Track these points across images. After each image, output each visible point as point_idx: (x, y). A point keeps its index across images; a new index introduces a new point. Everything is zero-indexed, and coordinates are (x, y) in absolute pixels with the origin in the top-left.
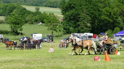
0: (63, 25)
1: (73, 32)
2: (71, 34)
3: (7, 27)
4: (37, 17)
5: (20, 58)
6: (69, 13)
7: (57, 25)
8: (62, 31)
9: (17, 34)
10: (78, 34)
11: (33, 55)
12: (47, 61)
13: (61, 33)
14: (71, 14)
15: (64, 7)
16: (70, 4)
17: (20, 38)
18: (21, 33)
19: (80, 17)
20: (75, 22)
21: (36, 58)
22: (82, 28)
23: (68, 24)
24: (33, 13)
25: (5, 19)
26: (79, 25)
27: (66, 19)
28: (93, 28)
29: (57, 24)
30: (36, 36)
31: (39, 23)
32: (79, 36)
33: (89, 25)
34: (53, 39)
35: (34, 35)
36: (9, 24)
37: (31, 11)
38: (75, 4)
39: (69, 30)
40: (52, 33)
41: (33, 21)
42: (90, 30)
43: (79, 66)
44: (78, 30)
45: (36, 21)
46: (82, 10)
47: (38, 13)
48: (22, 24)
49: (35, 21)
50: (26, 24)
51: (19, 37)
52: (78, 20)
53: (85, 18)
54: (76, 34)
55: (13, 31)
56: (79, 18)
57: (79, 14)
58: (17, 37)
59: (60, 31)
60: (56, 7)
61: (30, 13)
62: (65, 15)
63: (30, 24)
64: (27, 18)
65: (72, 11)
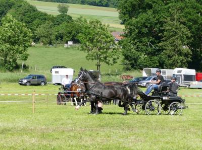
0: (124, 47)
1: (146, 66)
2: (142, 69)
4: (62, 29)
5: (24, 125)
6: (137, 20)
7: (108, 49)
11: (54, 117)
12: (88, 133)
13: (119, 67)
14: (143, 21)
15: (126, 5)
17: (22, 77)
18: (24, 66)
21: (62, 124)
22: (169, 57)
24: (52, 19)
28: (195, 56)
30: (60, 74)
31: (67, 43)
33: (185, 48)
35: (54, 70)
39: (136, 60)
40: (98, 66)
41: (53, 37)
42: (187, 62)
43: (169, 146)
44: (159, 62)
45: (60, 38)
49: (57, 39)
51: (20, 74)
53: (176, 33)
55: (6, 62)
56: (162, 31)
57: (162, 24)
58: (15, 75)
60: (107, 6)
61: (45, 19)
62: (129, 24)
63: (45, 44)
64: (38, 29)
65: (144, 14)
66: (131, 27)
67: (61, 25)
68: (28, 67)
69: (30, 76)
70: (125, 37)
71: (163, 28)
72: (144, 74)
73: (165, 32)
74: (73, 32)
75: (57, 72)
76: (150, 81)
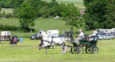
0: (86, 18)
1: (97, 28)
2: (95, 30)
3: (16, 22)
4: (53, 9)
6: (92, 4)
8: (83, 26)
10: (104, 31)
18: (33, 29)
19: (106, 9)
20: (100, 15)
22: (109, 22)
23: (92, 17)
24: (48, 4)
25: (13, 12)
26: (105, 19)
27: (89, 11)
29: (78, 18)
30: (51, 33)
31: (56, 17)
32: (105, 32)
34: (72, 37)
35: (48, 31)
36: (18, 18)
37: (46, 2)
39: (92, 25)
40: (72, 28)
41: (48, 14)
44: (104, 25)
45: (52, 14)
47: (54, 4)
48: (34, 18)
49: (50, 15)
50: (39, 18)
51: (31, 34)
52: (105, 12)
53: (113, 10)
54: (101, 30)
55: (23, 27)
57: (105, 5)
58: (28, 34)
59: (81, 26)
61: (44, 5)
63: (44, 18)
64: (40, 10)
66: (89, 8)
67: (52, 8)
68: (35, 30)
69: (36, 34)
70: (86, 13)
71: (106, 8)
72: (96, 32)
73: (107, 10)
74: (59, 11)
75: (50, 32)
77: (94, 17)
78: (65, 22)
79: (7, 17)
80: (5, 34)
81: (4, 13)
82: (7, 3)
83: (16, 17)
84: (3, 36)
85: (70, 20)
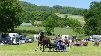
0: (85, 28)
1: (92, 34)
2: (90, 35)
4: (66, 22)
6: (89, 20)
7: (80, 29)
8: (84, 33)
9: (51, 34)
10: (96, 36)
13: (83, 35)
14: (91, 20)
15: (86, 15)
16: (91, 13)
17: (52, 37)
18: (53, 34)
20: (94, 27)
22: (99, 31)
23: (89, 28)
24: (63, 19)
25: (42, 23)
26: (97, 29)
31: (67, 27)
32: (96, 37)
35: (62, 35)
37: (61, 17)
38: (94, 13)
39: (89, 32)
40: (76, 34)
41: (63, 25)
44: (96, 33)
45: (65, 25)
46: (99, 17)
47: (66, 19)
48: (54, 27)
50: (57, 27)
52: (96, 25)
54: (94, 36)
55: (47, 33)
56: (97, 23)
57: (97, 21)
58: (50, 37)
60: (80, 15)
61: (60, 19)
62: (87, 21)
63: (60, 27)
64: (58, 22)
65: (91, 18)
70: (85, 25)
72: (91, 37)
74: (69, 23)
75: (63, 36)
76: (93, 39)
77: (90, 28)
78: (72, 30)
79: (38, 26)
80: (37, 36)
81: (36, 23)
82: (38, 17)
83: (44, 26)
84: (35, 37)
85: (76, 29)
